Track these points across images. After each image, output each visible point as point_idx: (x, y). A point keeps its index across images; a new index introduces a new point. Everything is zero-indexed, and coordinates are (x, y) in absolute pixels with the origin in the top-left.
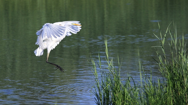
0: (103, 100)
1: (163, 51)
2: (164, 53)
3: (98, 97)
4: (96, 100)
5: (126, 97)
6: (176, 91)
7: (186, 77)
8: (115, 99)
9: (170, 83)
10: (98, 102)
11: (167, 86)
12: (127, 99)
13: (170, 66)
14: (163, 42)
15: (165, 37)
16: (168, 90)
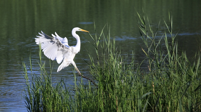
0: (33, 104)
1: (97, 53)
2: (98, 55)
3: (28, 101)
4: (26, 104)
5: (57, 101)
6: (107, 94)
7: (117, 79)
8: (45, 103)
9: (101, 85)
10: (28, 106)
11: (97, 89)
12: (58, 102)
13: (101, 68)
14: (97, 44)
15: (99, 40)
16: (99, 93)
